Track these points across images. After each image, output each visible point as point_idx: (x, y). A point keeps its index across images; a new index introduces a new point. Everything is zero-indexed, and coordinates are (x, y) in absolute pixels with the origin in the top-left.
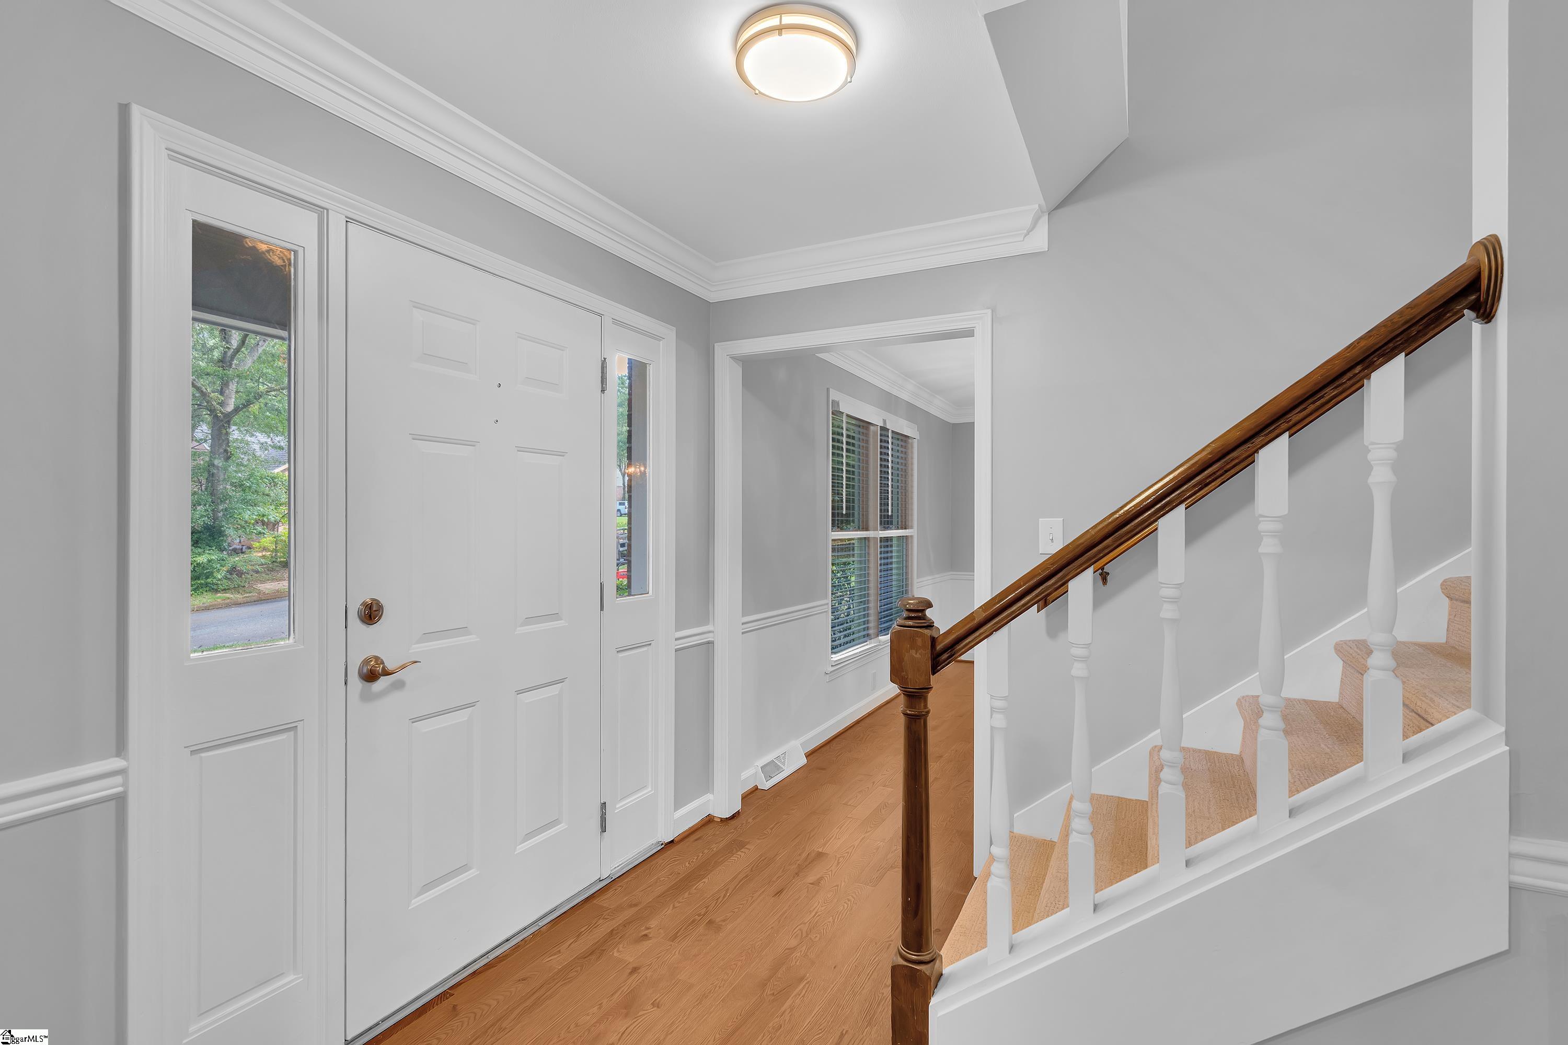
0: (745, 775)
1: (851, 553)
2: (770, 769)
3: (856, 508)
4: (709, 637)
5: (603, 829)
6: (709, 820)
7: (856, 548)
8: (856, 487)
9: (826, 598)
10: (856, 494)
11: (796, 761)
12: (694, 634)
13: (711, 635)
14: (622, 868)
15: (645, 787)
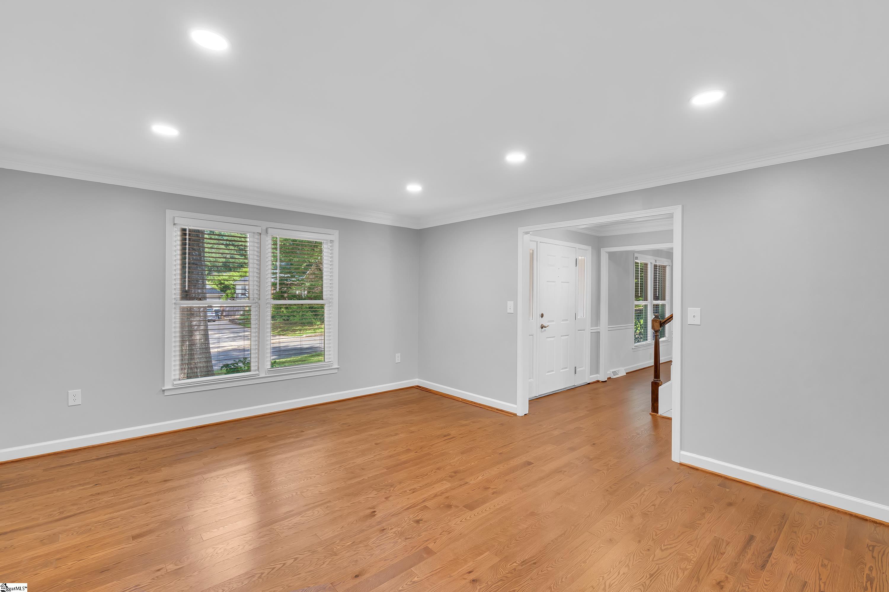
0: (608, 372)
1: (641, 314)
2: (615, 373)
3: (644, 291)
4: (598, 330)
5: (575, 373)
6: (598, 381)
7: (643, 313)
8: (644, 279)
9: (633, 323)
10: (644, 282)
11: (622, 373)
12: (595, 329)
13: (599, 330)
14: (579, 385)
15: (583, 367)
